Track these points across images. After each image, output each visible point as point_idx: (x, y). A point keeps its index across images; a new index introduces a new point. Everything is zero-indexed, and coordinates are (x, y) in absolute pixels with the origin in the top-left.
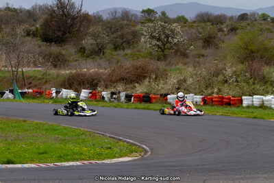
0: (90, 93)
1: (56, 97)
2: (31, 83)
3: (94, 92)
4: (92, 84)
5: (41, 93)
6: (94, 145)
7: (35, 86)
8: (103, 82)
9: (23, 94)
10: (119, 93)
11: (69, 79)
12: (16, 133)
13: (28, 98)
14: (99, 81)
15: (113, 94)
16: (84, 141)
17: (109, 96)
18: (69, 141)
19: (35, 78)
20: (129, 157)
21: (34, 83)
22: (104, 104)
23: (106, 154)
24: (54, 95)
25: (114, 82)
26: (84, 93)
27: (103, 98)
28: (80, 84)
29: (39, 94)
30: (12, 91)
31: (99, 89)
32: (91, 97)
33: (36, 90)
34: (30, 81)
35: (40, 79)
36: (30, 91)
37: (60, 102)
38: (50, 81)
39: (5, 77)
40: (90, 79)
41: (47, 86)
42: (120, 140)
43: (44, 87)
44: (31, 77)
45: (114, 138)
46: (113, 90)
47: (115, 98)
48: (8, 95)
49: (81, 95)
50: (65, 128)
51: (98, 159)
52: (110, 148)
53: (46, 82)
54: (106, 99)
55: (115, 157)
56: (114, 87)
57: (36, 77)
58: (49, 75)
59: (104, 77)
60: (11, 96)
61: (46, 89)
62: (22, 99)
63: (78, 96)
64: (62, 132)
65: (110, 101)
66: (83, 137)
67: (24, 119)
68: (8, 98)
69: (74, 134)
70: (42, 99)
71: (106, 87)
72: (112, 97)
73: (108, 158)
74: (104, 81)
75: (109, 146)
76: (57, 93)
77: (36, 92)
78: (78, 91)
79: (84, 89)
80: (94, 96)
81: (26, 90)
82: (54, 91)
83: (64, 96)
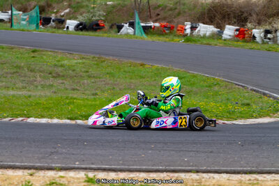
0: (237, 30)
1: (191, 33)
2: (159, 15)
3: (242, 29)
4: (240, 18)
5: (172, 28)
6: (228, 99)
7: (164, 19)
8: (254, 16)
9: (146, 29)
10: (276, 31)
11: (209, 10)
12: (128, 80)
13: (154, 34)
14: (250, 15)
15: (267, 32)
16: (216, 94)
17: (262, 35)
18: (196, 94)
19: (164, 8)
20: (271, 117)
21: (162, 14)
22: (254, 46)
23: (240, 113)
24: (188, 31)
25: (269, 17)
26: (229, 31)
27: (254, 37)
28: (224, 17)
29: (168, 30)
30: (132, 25)
31: (249, 25)
32: (237, 36)
33: (164, 23)
34: (157, 11)
35: (171, 10)
36: (157, 25)
37: (194, 41)
38: (185, 12)
39: (125, 6)
40: (238, 12)
41: (181, 19)
42: (264, 94)
43: (176, 20)
44: (159, 6)
45: (257, 92)
46: (268, 28)
47: (269, 39)
48: (126, 29)
49: (225, 32)
50: (194, 76)
51: (228, 118)
52: (248, 105)
53: (179, 14)
54: (258, 39)
55: (252, 117)
56: (270, 23)
57: (166, 7)
58: (184, 4)
59: (257, 9)
60: (131, 30)
61: (178, 23)
62: (144, 35)
63: (220, 33)
64: (190, 81)
65: (263, 43)
66: (216, 88)
67: (140, 62)
68: (127, 34)
69: (205, 84)
70: (171, 36)
71: (259, 23)
72: (265, 36)
73: (242, 118)
74: (257, 15)
75: (247, 101)
76: (193, 28)
77: (165, 27)
78: (221, 28)
79: (229, 24)
80: (242, 35)
81: (152, 24)
82: (188, 26)
83: (202, 33)
